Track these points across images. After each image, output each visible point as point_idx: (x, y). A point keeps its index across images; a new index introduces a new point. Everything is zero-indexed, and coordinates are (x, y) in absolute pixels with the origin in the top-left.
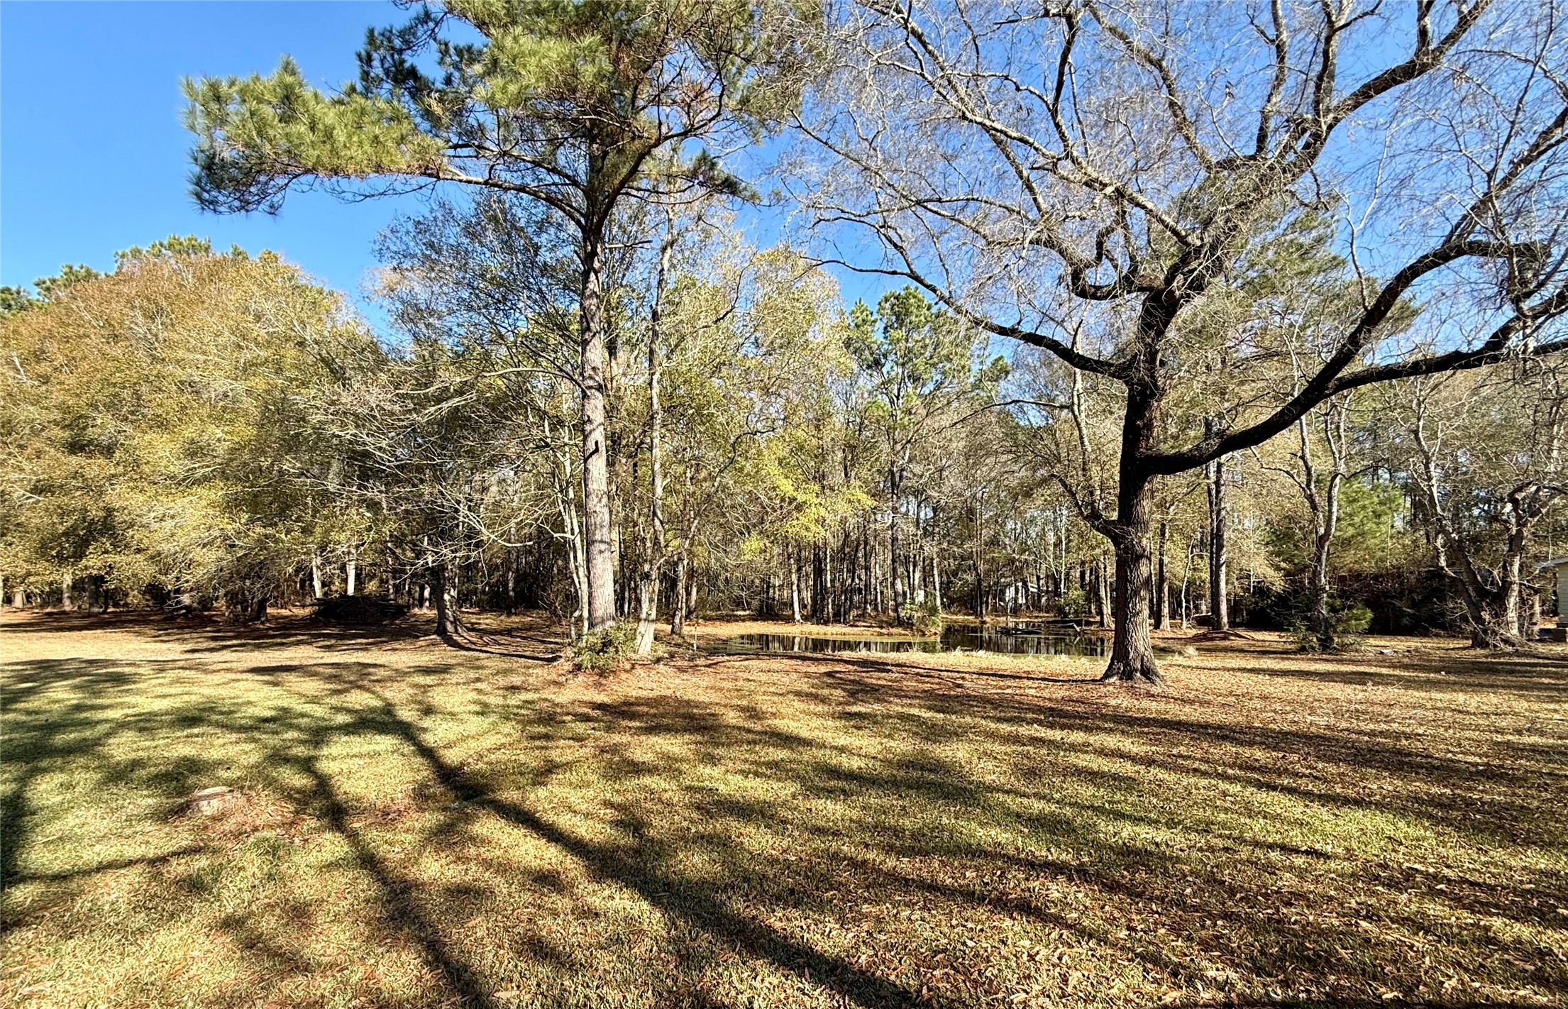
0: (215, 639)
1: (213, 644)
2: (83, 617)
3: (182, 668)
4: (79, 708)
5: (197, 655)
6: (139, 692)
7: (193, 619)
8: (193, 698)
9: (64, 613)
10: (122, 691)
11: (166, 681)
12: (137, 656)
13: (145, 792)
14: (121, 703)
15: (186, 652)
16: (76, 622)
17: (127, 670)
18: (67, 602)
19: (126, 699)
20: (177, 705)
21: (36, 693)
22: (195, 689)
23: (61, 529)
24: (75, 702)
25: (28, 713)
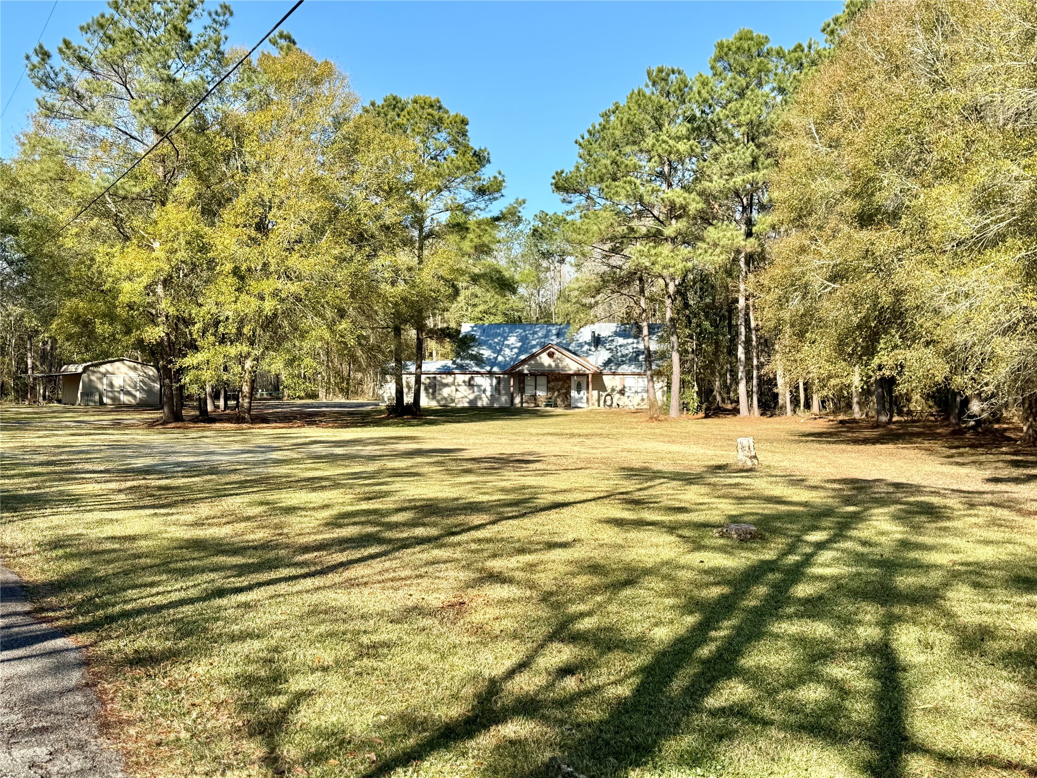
0: (1016, 464)
1: (1016, 472)
2: (873, 427)
3: (991, 504)
4: (905, 545)
5: (1001, 487)
6: (957, 533)
7: (984, 433)
8: (1019, 550)
9: (854, 421)
10: (940, 529)
11: (980, 521)
12: (939, 483)
13: (1005, 674)
14: (945, 545)
15: (989, 480)
16: (867, 434)
17: (935, 500)
18: (856, 408)
19: (947, 541)
20: (1004, 557)
21: (862, 520)
22: (1017, 537)
23: (855, 320)
24: (899, 536)
25: (864, 543)
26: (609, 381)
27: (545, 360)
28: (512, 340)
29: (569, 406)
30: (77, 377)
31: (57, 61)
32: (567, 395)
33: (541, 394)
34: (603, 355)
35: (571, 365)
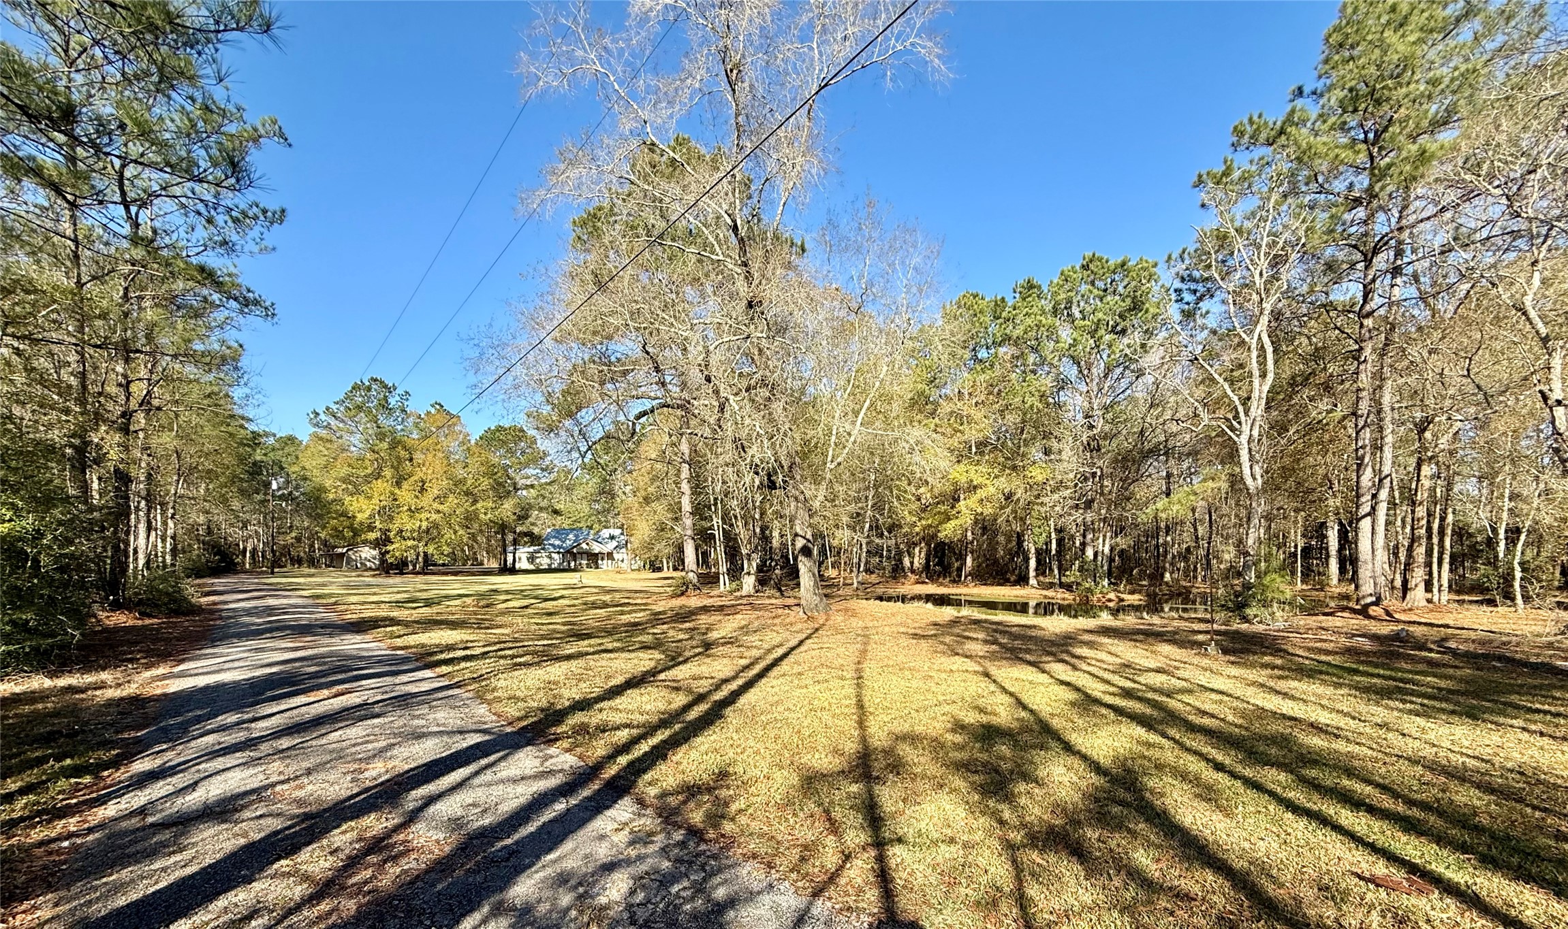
26: (616, 556)
27: (584, 546)
28: (571, 536)
29: (597, 568)
30: (343, 555)
31: (323, 417)
32: (597, 563)
33: (584, 562)
34: (614, 543)
35: (596, 548)
